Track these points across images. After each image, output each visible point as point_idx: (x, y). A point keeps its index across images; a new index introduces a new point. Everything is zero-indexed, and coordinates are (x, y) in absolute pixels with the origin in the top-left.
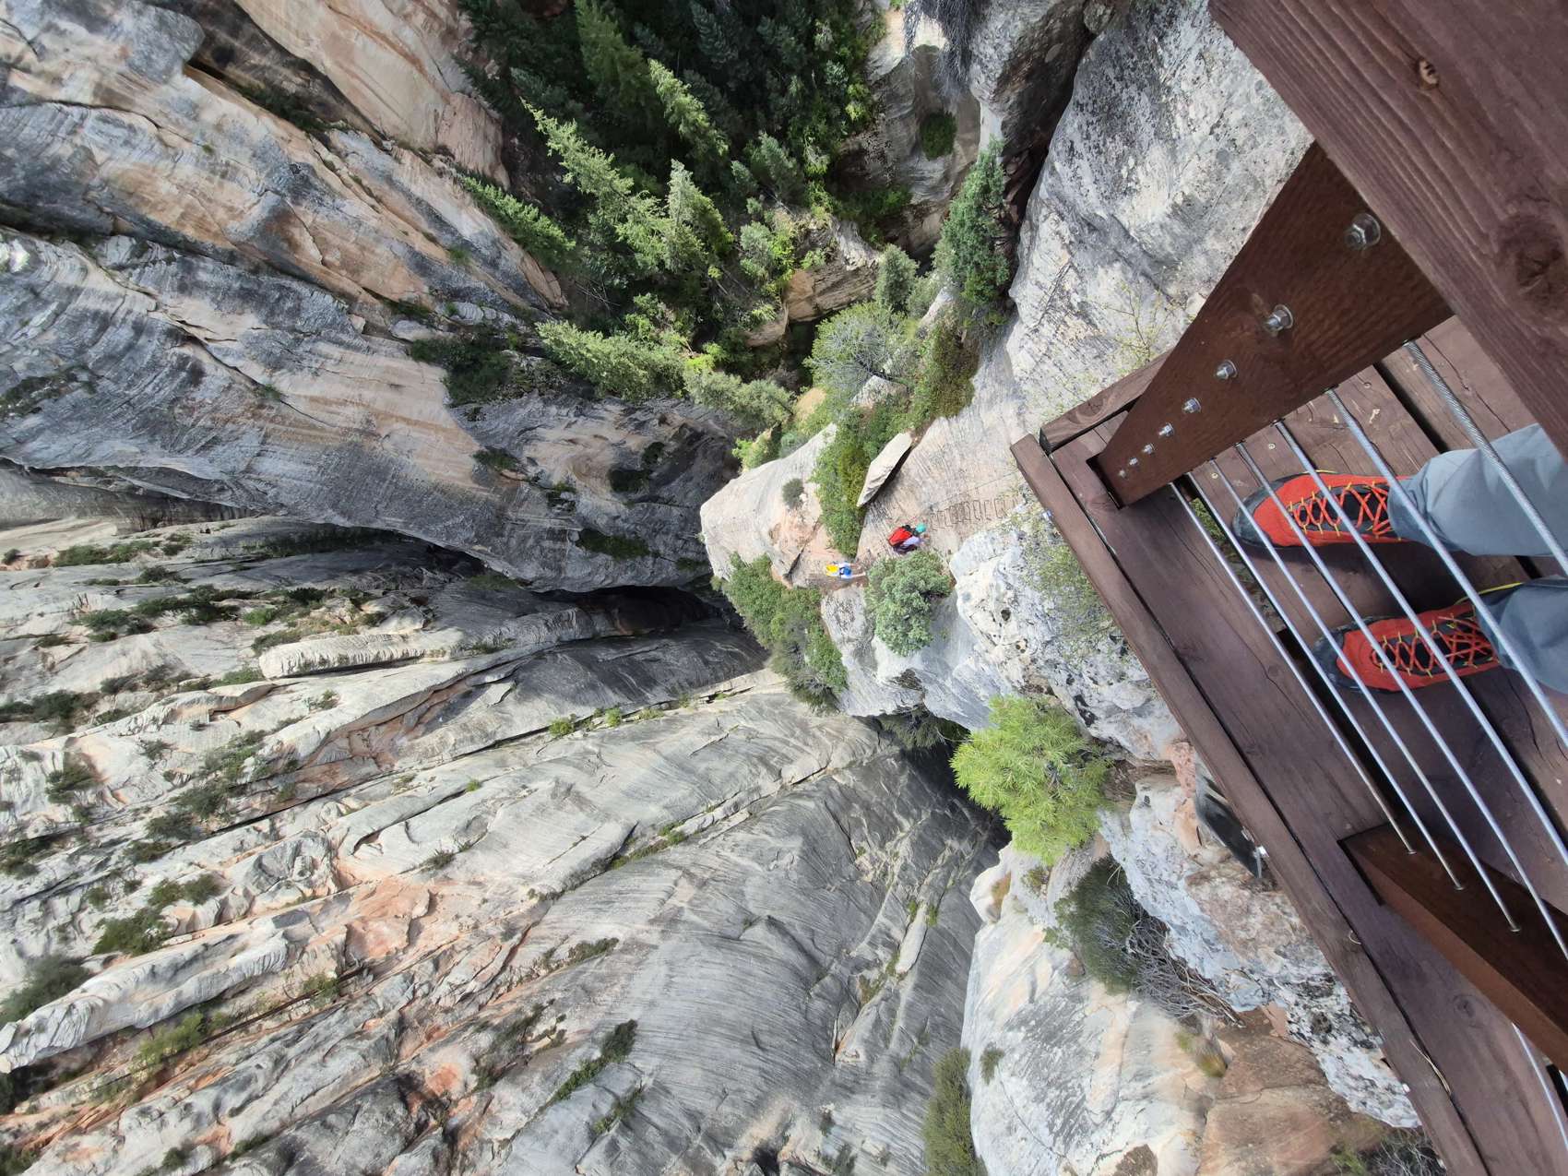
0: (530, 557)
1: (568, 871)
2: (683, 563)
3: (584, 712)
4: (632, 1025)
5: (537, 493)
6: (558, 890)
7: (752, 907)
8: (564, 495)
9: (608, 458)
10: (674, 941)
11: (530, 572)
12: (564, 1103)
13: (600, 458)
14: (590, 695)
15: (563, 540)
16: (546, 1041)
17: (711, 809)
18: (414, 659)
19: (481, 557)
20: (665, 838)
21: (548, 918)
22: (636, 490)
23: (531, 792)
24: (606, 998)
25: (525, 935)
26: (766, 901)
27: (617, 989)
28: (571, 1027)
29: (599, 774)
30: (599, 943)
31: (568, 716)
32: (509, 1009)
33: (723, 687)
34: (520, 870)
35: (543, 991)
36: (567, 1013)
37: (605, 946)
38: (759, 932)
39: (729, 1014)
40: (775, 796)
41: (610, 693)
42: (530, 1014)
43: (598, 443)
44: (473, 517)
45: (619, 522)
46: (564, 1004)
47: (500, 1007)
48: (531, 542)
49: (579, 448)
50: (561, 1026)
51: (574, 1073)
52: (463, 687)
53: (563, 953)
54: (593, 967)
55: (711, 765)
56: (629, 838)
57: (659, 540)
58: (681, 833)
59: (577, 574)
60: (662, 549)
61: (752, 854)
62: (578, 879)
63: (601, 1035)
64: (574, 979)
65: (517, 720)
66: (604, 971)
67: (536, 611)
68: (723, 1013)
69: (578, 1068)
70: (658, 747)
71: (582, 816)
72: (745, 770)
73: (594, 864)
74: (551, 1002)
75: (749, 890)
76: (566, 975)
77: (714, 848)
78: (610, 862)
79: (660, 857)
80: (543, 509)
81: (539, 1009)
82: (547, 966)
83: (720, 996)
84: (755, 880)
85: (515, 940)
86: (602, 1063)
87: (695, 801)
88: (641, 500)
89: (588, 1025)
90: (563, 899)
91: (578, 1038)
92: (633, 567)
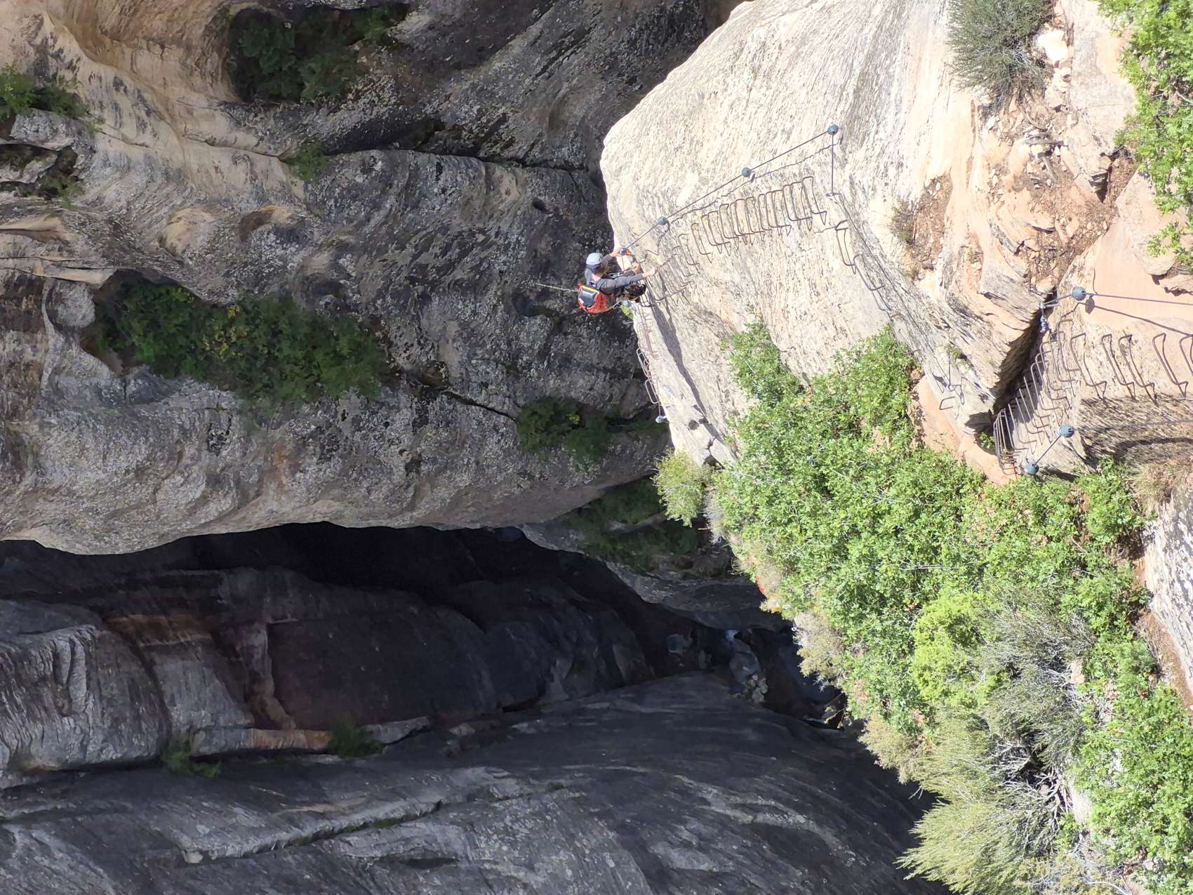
15: (29, 325)
22: (336, 98)
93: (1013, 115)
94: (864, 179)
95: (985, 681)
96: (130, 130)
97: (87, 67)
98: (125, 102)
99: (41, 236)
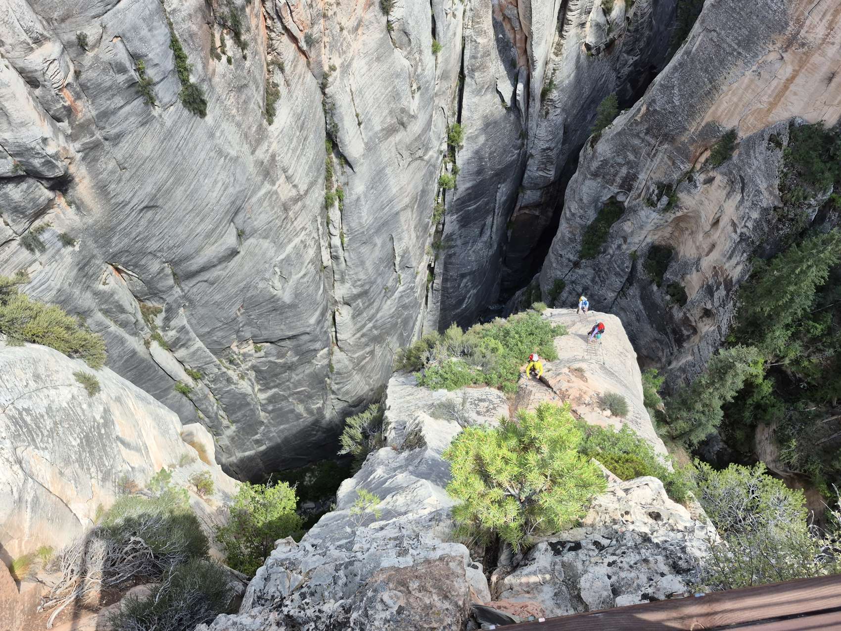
0: (618, 153)
1: (338, 103)
2: (559, 286)
3: (462, 157)
4: (203, 114)
5: (675, 176)
6: (327, 91)
7: (252, 241)
8: (665, 199)
9: (687, 250)
10: (251, 169)
11: (604, 148)
12: (169, 42)
13: (690, 242)
14: (474, 168)
15: (621, 187)
16: (218, 44)
17: (342, 236)
18: (561, 29)
19: (633, 110)
20: (333, 191)
21: (309, 76)
22: (645, 266)
23: (413, 93)
24: (231, 101)
25: (304, 53)
26: (251, 254)
27: (234, 111)
28: (220, 66)
29: (406, 154)
30: (274, 109)
31: (463, 143)
32: (253, 22)
33: (438, 281)
34: (355, 65)
35: (255, 53)
36: (232, 67)
37: (269, 113)
38: (230, 239)
39: (179, 193)
40: (331, 293)
41: (469, 185)
42: (243, 38)
43: (706, 247)
44: (674, 113)
45: (620, 241)
46: (239, 66)
47: (257, 16)
48: (631, 157)
49: (707, 228)
50: (224, 58)
51: (186, 57)
52: (521, 62)
53: (278, 78)
54: (257, 97)
55: (377, 249)
56: (345, 161)
57: (589, 272)
58: (332, 205)
59: (585, 189)
60: (580, 272)
61: (293, 256)
62: (329, 109)
63: (205, 87)
64: (255, 81)
65: (476, 100)
66: (252, 106)
67: (563, 144)
68: (182, 188)
69: (188, 62)
70: (409, 210)
71: (378, 128)
72: (362, 276)
73: (335, 126)
74: (245, 57)
75: (266, 244)
76: (261, 76)
77: (310, 226)
78: (332, 140)
79: (321, 180)
80: (659, 176)
81: (243, 45)
82: (273, 63)
83: (195, 190)
84: (271, 252)
85: (303, 44)
86: (185, 81)
87: (353, 225)
88: (634, 268)
89: (216, 79)
90: (319, 91)
91: (211, 68)
92: (572, 240)
93: (595, 400)
94: (592, 366)
95: (484, 351)
96: (655, 221)
97: (673, 216)
98: (662, 222)
99: (639, 195)
